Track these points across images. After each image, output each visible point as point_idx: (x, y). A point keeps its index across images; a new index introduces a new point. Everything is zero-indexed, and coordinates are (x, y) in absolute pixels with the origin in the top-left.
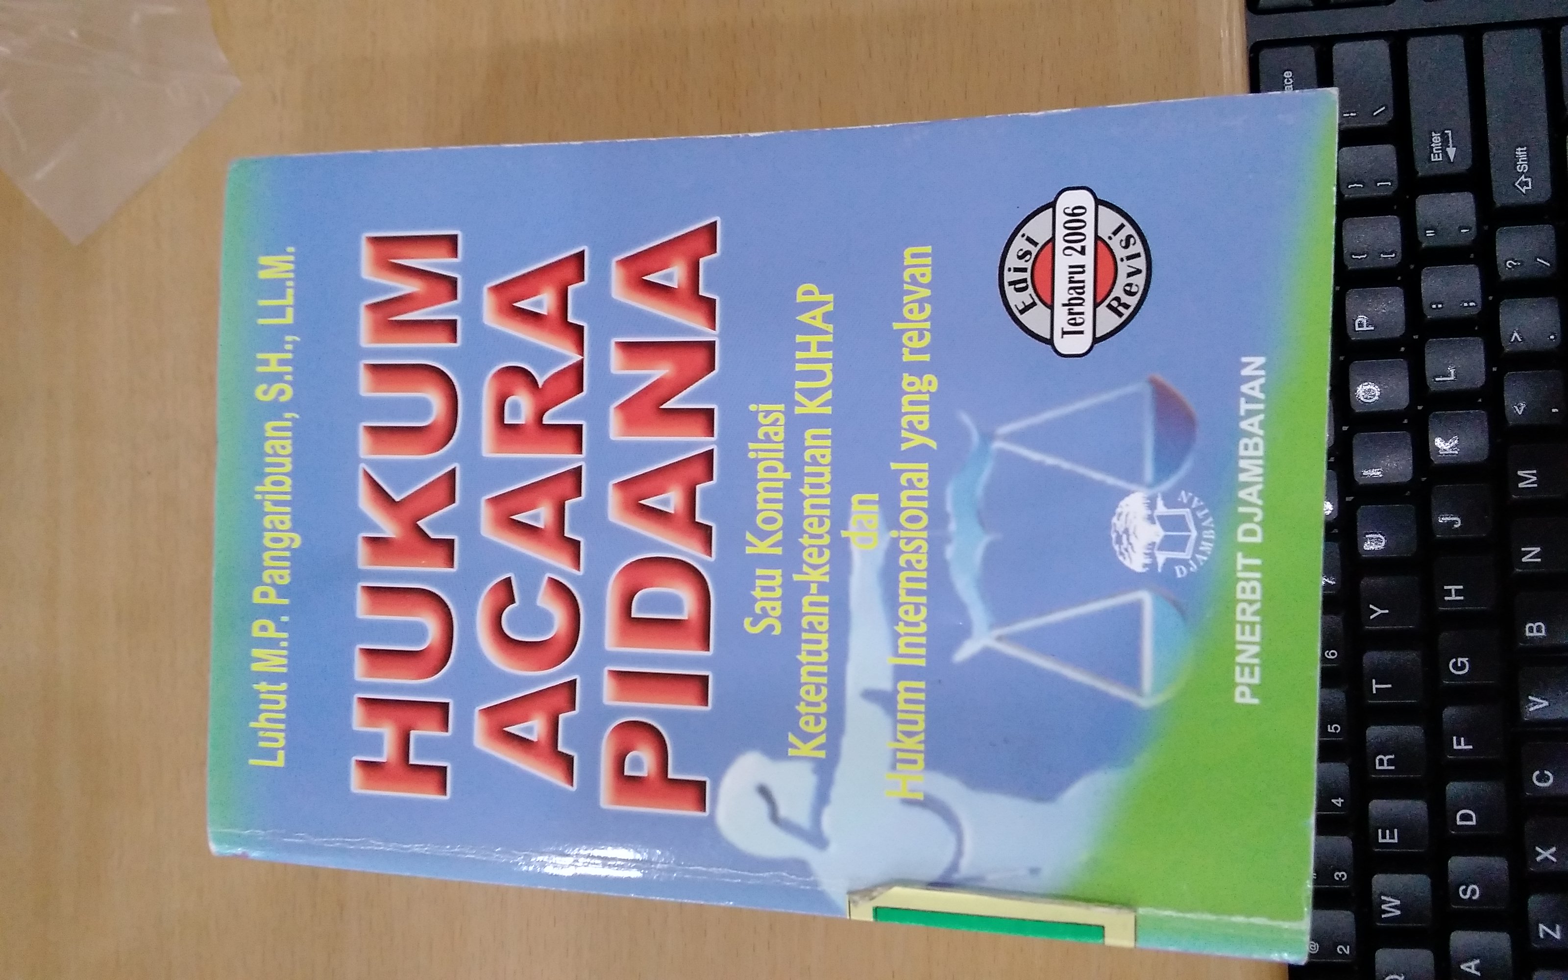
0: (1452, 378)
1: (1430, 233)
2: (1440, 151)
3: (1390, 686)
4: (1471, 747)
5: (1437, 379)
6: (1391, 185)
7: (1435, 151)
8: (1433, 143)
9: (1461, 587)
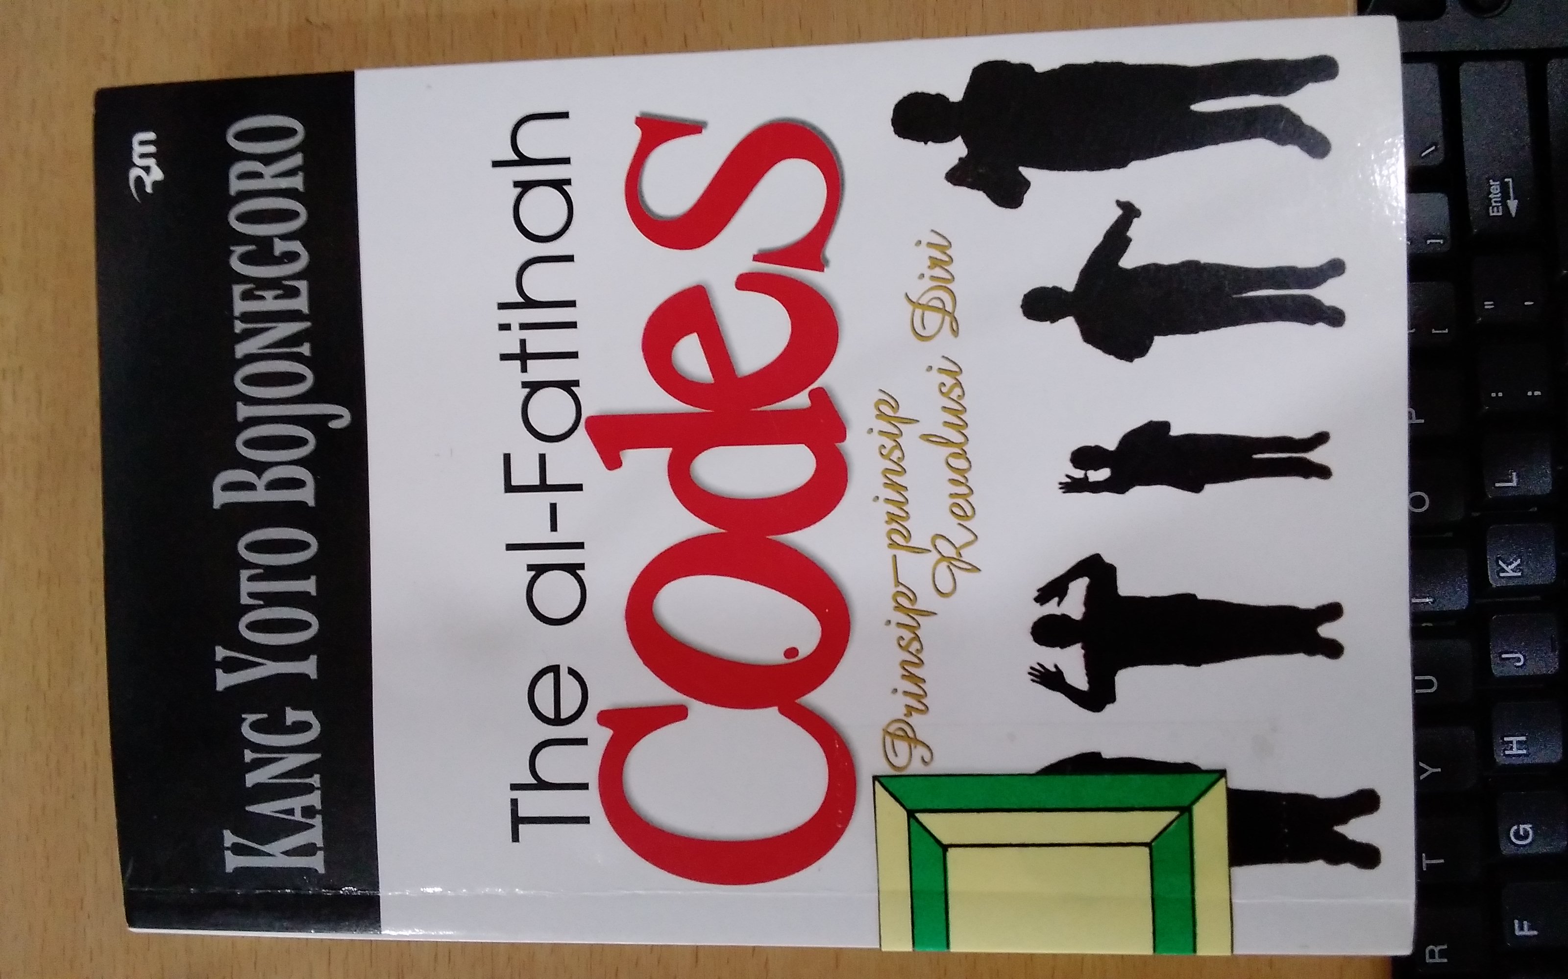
0: (1514, 484)
1: (1488, 305)
2: (1500, 204)
3: (1442, 861)
4: (1535, 933)
5: (1497, 485)
6: (1444, 243)
7: (1494, 204)
8: (1492, 193)
9: (1523, 738)
